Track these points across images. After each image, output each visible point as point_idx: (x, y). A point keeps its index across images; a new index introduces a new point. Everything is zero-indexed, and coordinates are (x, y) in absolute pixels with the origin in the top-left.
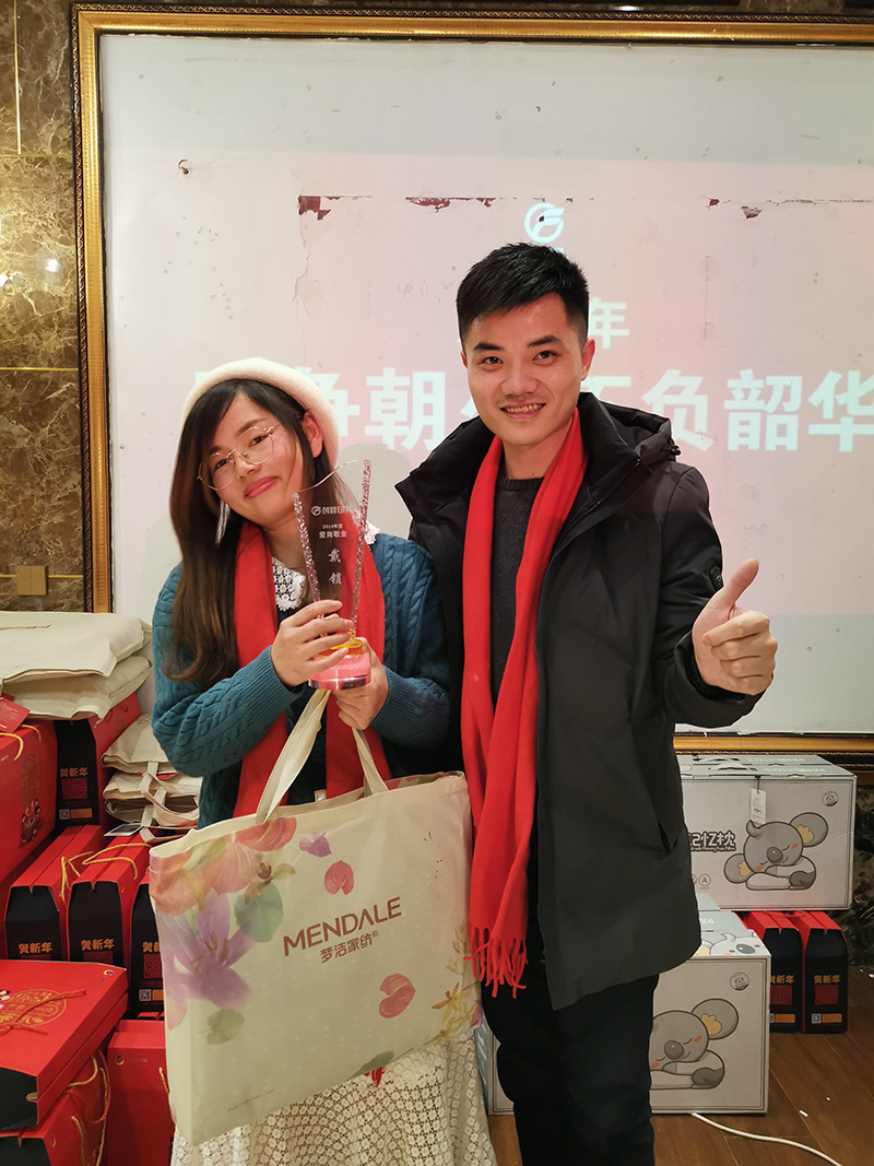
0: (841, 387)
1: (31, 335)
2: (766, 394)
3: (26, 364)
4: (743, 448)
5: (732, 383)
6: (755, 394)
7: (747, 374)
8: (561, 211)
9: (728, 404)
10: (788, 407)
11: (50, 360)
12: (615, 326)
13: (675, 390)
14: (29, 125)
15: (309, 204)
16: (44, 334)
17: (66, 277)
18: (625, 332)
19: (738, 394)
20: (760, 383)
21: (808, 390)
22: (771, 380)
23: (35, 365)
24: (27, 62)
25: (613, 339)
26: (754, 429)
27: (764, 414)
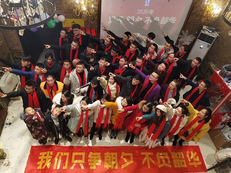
0: (172, 18)
2: (165, 19)
4: (162, 24)
7: (164, 17)
9: (161, 20)
10: (167, 20)
13: (157, 19)
19: (162, 19)
21: (169, 19)
26: (163, 22)
27: (164, 21)
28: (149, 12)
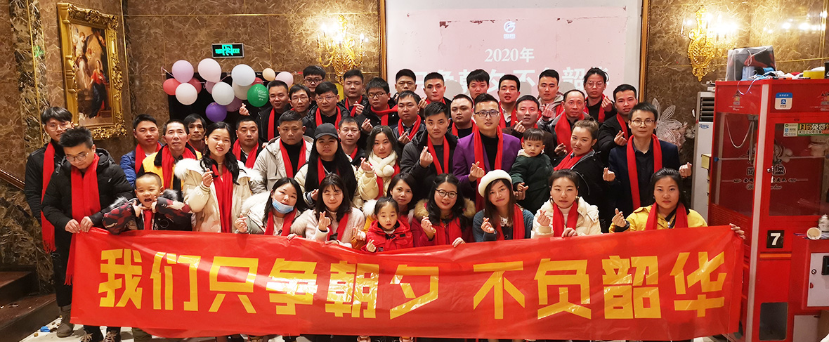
1: (366, 63)
2: (574, 74)
5: (564, 71)
6: (571, 74)
7: (569, 68)
8: (514, 23)
11: (372, 70)
12: (530, 55)
15: (443, 24)
16: (370, 63)
18: (533, 57)
19: (566, 74)
20: (572, 71)
22: (576, 70)
25: (530, 59)
27: (573, 80)
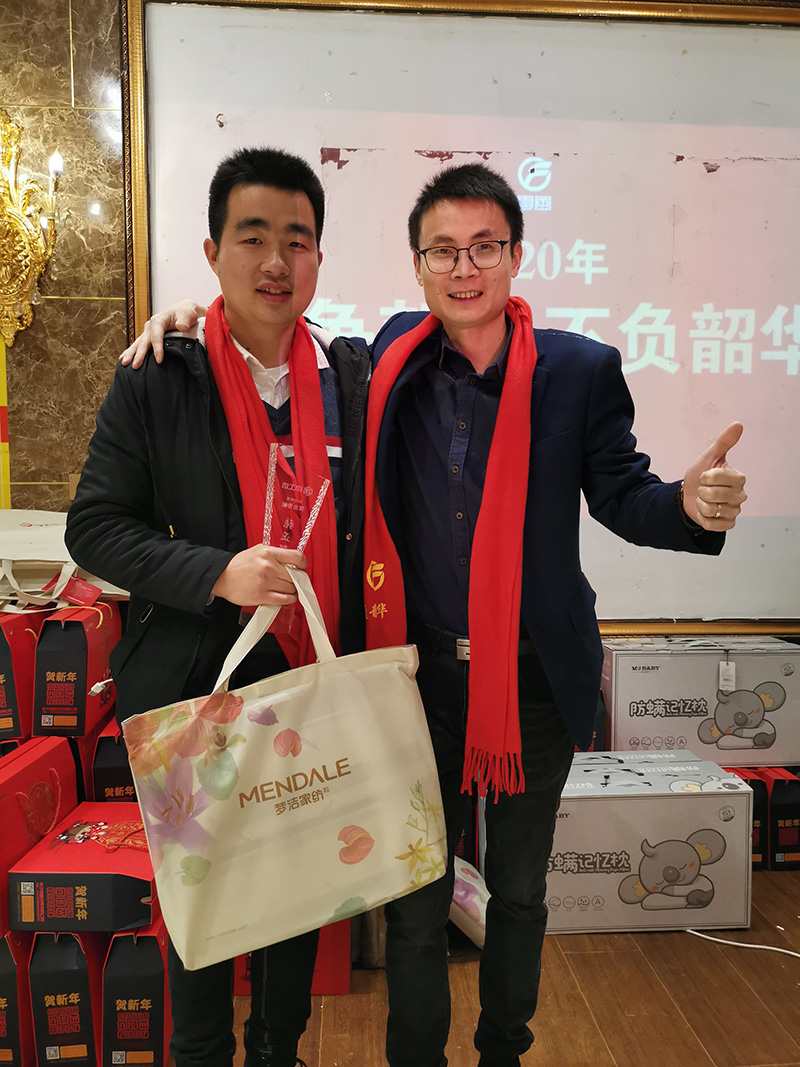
0: (788, 319)
1: (82, 268)
2: (725, 324)
3: (78, 293)
4: (706, 371)
5: (695, 315)
6: (715, 324)
7: (709, 307)
8: (548, 164)
9: (693, 333)
10: (744, 336)
11: (99, 291)
12: (595, 264)
13: (648, 321)
14: (82, 81)
15: (330, 155)
16: (94, 267)
17: (114, 217)
18: (604, 270)
19: (701, 324)
20: (719, 315)
21: (761, 320)
22: (729, 313)
23: (86, 294)
24: (81, 25)
25: (595, 276)
26: (715, 355)
27: (723, 342)
28: (566, 263)
